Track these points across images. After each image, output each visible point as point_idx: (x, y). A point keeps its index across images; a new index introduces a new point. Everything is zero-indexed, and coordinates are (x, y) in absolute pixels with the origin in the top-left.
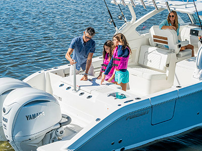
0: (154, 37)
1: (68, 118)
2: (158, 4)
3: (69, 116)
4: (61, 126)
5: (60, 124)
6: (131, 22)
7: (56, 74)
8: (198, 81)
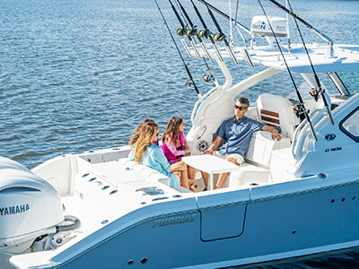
0: (263, 112)
1: (77, 221)
2: (254, 57)
3: (79, 218)
4: (57, 232)
5: (57, 227)
6: (224, 86)
7: (89, 161)
8: (292, 178)
